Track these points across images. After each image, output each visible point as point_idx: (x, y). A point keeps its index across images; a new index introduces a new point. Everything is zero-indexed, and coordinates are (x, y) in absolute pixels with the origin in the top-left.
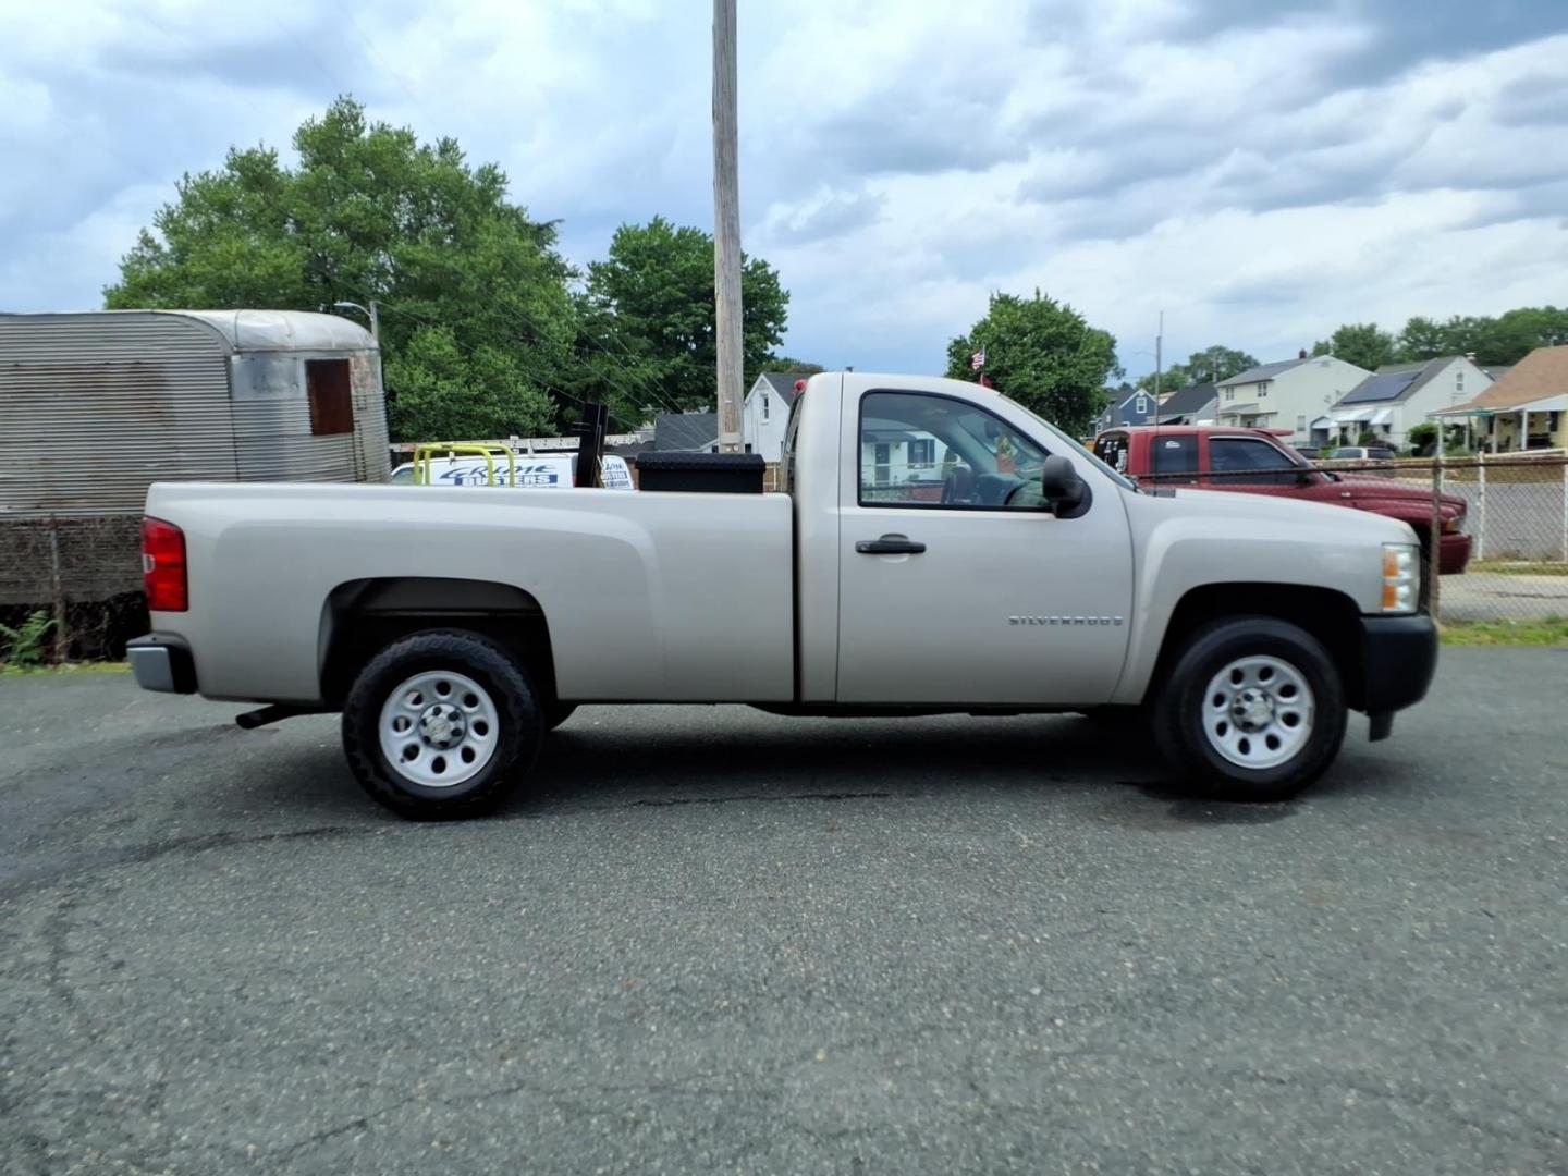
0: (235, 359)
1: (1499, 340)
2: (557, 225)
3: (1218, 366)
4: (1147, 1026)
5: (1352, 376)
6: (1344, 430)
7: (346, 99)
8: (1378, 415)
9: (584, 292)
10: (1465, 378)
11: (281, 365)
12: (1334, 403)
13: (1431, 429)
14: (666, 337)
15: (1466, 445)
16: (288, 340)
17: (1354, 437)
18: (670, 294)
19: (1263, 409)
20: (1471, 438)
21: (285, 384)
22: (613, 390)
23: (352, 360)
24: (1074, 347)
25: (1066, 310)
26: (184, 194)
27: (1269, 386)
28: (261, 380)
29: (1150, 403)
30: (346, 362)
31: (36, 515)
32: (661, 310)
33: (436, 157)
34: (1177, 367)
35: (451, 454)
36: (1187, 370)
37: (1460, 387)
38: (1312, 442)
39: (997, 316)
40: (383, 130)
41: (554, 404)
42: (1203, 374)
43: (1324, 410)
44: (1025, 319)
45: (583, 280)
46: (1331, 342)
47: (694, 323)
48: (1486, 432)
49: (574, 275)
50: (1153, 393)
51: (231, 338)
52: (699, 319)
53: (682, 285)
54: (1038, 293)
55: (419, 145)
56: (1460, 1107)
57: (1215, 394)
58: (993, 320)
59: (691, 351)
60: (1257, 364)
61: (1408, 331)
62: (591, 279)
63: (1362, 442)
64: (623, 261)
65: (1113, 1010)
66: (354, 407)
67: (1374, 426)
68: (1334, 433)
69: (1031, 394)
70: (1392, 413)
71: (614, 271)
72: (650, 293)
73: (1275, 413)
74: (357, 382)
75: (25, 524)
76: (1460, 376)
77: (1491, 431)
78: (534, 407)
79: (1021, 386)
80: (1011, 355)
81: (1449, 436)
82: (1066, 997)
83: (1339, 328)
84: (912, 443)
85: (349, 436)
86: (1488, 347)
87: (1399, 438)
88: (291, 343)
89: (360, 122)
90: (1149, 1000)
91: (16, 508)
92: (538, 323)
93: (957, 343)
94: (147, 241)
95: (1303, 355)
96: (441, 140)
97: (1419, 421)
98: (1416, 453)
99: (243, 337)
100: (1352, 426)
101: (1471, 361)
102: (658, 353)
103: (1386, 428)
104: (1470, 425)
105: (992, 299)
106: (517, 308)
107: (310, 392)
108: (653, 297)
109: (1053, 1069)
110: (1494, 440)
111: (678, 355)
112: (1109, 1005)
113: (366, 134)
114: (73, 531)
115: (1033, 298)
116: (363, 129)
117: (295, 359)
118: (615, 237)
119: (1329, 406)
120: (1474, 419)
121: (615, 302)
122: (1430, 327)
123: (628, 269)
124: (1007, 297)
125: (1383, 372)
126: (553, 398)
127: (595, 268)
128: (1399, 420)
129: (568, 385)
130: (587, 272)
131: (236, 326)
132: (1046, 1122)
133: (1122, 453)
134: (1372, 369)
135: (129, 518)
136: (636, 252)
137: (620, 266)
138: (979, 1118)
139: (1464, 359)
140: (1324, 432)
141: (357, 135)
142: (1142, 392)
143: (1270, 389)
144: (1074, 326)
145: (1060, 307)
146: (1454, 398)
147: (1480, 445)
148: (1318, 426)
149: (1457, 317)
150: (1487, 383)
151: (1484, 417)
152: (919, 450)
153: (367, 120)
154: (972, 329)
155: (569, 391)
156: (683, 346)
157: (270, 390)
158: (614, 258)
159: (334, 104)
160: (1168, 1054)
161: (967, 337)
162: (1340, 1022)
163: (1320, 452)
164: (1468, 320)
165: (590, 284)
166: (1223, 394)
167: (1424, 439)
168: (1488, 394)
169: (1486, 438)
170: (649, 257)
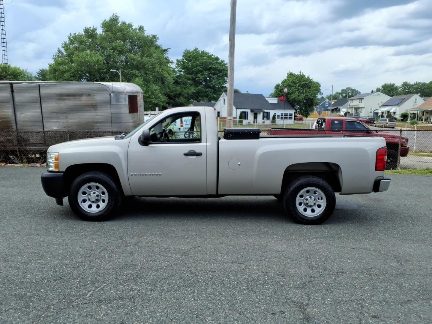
0: (112, 94)
1: (428, 89)
2: (169, 49)
3: (349, 93)
4: (330, 241)
5: (386, 98)
6: (383, 113)
7: (115, 14)
8: (392, 109)
9: (175, 67)
10: (417, 100)
11: (123, 96)
12: (380, 105)
13: (407, 114)
14: (196, 81)
15: (416, 119)
16: (124, 90)
17: (385, 115)
18: (198, 69)
19: (360, 106)
20: (418, 117)
21: (123, 101)
22: (183, 95)
23: (138, 95)
24: (309, 88)
25: (308, 77)
26: (69, 39)
27: (363, 100)
28: (118, 100)
29: (330, 103)
30: (137, 95)
31: (65, 130)
32: (195, 73)
33: (138, 31)
34: (337, 93)
35: (149, 115)
36: (340, 94)
37: (415, 102)
38: (373, 116)
39: (289, 78)
40: (124, 23)
41: (168, 99)
42: (344, 95)
43: (377, 107)
44: (296, 79)
45: (174, 64)
46: (381, 88)
47: (204, 77)
48: (422, 115)
49: (172, 63)
50: (330, 100)
51: (111, 90)
52: (206, 76)
53: (202, 67)
54: (300, 72)
55: (134, 27)
56: (383, 252)
57: (347, 101)
58: (287, 79)
59: (203, 85)
60: (359, 93)
61: (403, 85)
62: (177, 64)
63: (387, 117)
64: (186, 59)
65: (324, 238)
66: (138, 106)
67: (391, 112)
68: (380, 114)
69: (297, 100)
70: (396, 109)
71: (183, 62)
72: (193, 68)
73: (364, 108)
74: (139, 100)
75: (62, 132)
76: (416, 99)
77: (423, 115)
78: (163, 100)
79: (294, 98)
80: (292, 89)
81: (412, 116)
82: (315, 236)
83: (384, 84)
84: (264, 113)
85: (137, 113)
86: (424, 91)
87: (398, 116)
88: (125, 91)
89: (118, 21)
90: (330, 237)
91: (59, 128)
92: (165, 77)
93: (277, 85)
94: (60, 51)
95: (372, 92)
96: (140, 26)
97: (404, 111)
98: (402, 120)
99: (114, 89)
100: (385, 112)
101: (419, 95)
102: (194, 85)
103: (394, 113)
104: (418, 113)
105: (288, 74)
106: (160, 73)
107: (129, 103)
108: (193, 69)
109: (314, 245)
110: (424, 118)
111: (200, 86)
112: (323, 237)
113: (119, 24)
114: (73, 134)
115: (299, 74)
116: (119, 23)
117: (126, 95)
118: (184, 53)
119: (379, 106)
120: (418, 112)
121: (183, 71)
122: (409, 85)
123: (187, 61)
124: (292, 73)
125: (395, 97)
126: (168, 98)
127: (178, 61)
128: (398, 111)
129: (171, 94)
130: (176, 62)
131: (112, 86)
132: (313, 251)
133: (324, 123)
134: (392, 96)
135: (86, 131)
136: (189, 57)
137: (185, 60)
138: (302, 251)
139: (417, 94)
140: (377, 113)
141: (117, 24)
142: (327, 100)
143: (363, 101)
144: (310, 82)
145: (306, 77)
146: (414, 106)
147: (420, 119)
148: (375, 112)
149: (417, 82)
150: (423, 102)
151: (421, 112)
152: (265, 115)
153: (120, 20)
154: (281, 82)
155: (171, 95)
156: (201, 83)
157: (120, 102)
158: (183, 58)
159: (112, 16)
160: (334, 244)
161: (280, 84)
162: (364, 241)
163: (376, 119)
164: (419, 83)
165: (176, 65)
166: (350, 102)
167: (405, 117)
168: (423, 105)
169: (422, 117)
170: (193, 58)
